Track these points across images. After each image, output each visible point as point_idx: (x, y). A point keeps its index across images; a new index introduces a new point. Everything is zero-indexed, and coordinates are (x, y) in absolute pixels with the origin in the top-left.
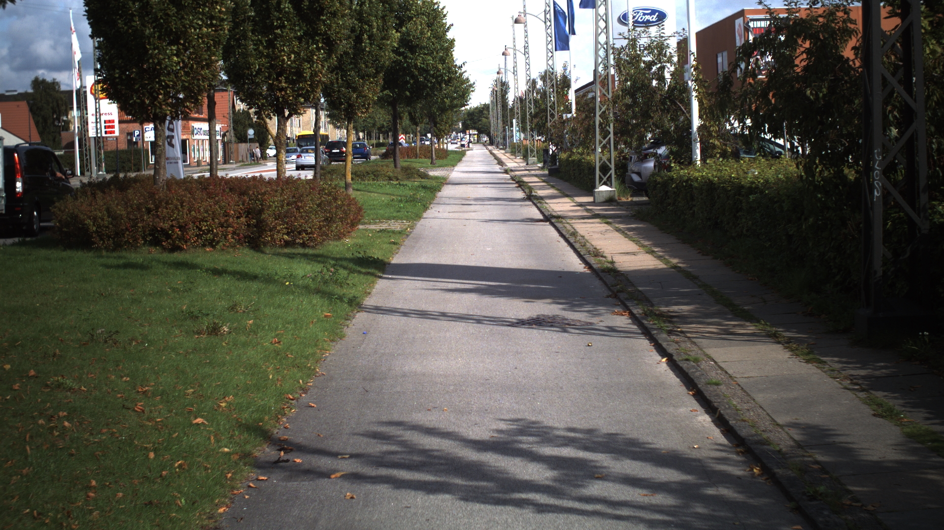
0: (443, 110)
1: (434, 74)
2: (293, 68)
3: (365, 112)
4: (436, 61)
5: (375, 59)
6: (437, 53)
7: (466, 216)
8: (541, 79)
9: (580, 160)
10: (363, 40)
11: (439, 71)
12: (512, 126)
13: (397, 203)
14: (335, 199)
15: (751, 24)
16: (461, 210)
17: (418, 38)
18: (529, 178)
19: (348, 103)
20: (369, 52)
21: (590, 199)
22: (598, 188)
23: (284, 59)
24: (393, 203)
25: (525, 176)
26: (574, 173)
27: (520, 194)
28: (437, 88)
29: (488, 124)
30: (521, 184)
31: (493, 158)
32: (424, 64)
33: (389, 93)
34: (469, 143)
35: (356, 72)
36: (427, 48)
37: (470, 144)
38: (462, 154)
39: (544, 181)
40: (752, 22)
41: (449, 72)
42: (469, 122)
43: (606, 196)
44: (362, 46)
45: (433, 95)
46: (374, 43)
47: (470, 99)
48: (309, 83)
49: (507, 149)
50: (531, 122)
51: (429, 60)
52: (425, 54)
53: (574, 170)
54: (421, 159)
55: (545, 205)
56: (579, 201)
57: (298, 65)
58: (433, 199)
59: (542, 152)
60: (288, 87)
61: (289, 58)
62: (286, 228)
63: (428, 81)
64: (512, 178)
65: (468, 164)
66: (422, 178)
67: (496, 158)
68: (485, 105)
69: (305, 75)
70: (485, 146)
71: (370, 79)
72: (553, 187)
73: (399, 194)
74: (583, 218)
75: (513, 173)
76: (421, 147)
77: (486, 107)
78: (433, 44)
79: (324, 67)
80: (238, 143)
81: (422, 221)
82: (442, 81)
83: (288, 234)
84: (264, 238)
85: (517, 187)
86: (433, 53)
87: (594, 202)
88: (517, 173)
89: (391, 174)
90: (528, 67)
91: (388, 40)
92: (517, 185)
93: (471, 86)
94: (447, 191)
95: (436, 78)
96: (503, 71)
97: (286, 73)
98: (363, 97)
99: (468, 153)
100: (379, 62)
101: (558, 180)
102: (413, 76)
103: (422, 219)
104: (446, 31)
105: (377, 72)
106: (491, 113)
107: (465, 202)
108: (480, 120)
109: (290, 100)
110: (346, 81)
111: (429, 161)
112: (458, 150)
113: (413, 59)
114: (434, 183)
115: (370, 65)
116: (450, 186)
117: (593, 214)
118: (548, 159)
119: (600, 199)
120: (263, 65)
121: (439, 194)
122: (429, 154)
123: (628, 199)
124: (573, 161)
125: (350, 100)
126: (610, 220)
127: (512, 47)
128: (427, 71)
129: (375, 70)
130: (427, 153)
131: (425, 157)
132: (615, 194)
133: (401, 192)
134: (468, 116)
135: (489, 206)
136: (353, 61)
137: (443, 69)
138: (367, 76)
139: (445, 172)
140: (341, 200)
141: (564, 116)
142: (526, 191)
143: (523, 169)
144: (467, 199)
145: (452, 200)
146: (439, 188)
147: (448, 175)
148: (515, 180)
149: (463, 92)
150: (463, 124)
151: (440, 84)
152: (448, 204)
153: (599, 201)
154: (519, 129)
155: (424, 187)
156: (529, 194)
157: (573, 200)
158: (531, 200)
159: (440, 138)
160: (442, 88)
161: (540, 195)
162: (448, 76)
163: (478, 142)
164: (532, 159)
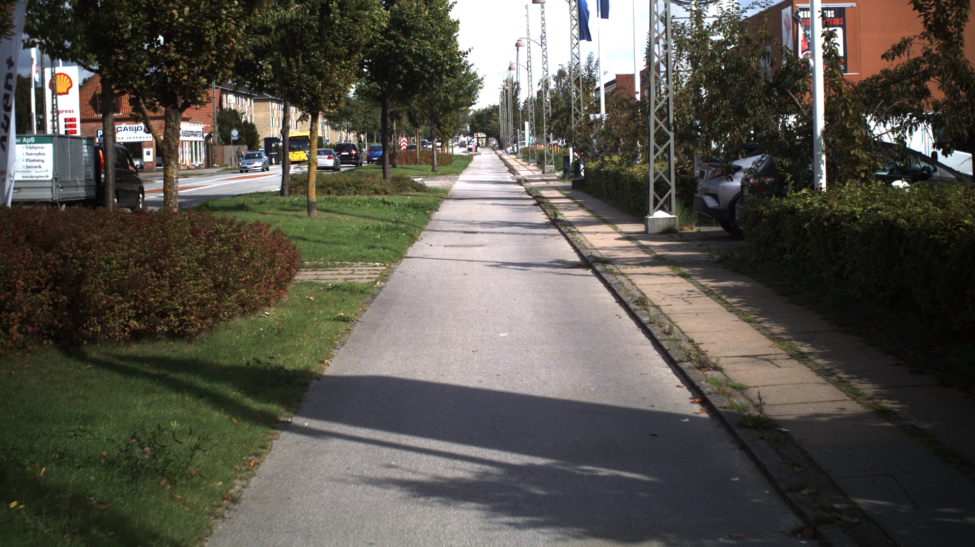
0: (446, 109)
1: (432, 62)
2: (187, 28)
3: (334, 107)
4: (435, 47)
5: (347, 35)
6: (437, 37)
7: (469, 253)
8: (554, 79)
9: (617, 172)
10: (331, 10)
11: (438, 58)
12: (524, 129)
13: (373, 233)
14: (238, 249)
15: (801, 14)
16: (462, 243)
17: (413, 18)
18: (549, 192)
19: (311, 94)
20: (340, 26)
21: (640, 228)
22: (652, 215)
23: (172, 15)
24: (366, 233)
25: (543, 188)
26: (608, 188)
27: (540, 217)
28: (436, 80)
29: (497, 127)
30: (540, 200)
31: (503, 164)
32: (420, 50)
33: (377, 86)
34: (476, 147)
35: (321, 52)
36: (424, 30)
37: (478, 149)
38: (469, 159)
39: (568, 197)
40: (802, 12)
41: (452, 60)
42: (477, 125)
43: (662, 226)
44: (330, 17)
45: (431, 89)
46: (346, 13)
47: (478, 96)
48: (215, 53)
49: (519, 154)
50: (548, 123)
51: (427, 45)
52: (422, 38)
53: (607, 184)
54: (421, 166)
55: (578, 236)
56: (625, 230)
57: (196, 24)
58: (426, 223)
59: (561, 160)
60: (181, 59)
61: (181, 14)
62: (134, 307)
63: (425, 71)
64: (528, 192)
65: (475, 171)
66: (417, 191)
67: (507, 164)
68: (494, 106)
69: (207, 39)
70: (494, 150)
71: (341, 62)
72: (581, 206)
73: (380, 217)
74: (642, 263)
75: (527, 184)
76: (421, 152)
77: (495, 109)
78: (432, 25)
79: (241, 27)
80: (225, 144)
81: (405, 264)
82: (442, 71)
83: (138, 317)
84: (87, 329)
85: (535, 205)
86: (432, 36)
87: (646, 232)
88: (533, 184)
89: (378, 186)
90: (545, 60)
91: (366, 10)
92: (534, 202)
93: (479, 82)
94: (447, 210)
95: (435, 67)
96: (515, 65)
97: (178, 37)
98: (331, 86)
99: (475, 158)
100: (353, 40)
101: (585, 195)
102: (407, 65)
103: (405, 260)
104: (448, 11)
105: (351, 53)
106: (500, 115)
107: (469, 228)
108: (489, 123)
109: (184, 80)
110: (309, 64)
111: (430, 167)
112: (464, 154)
113: (406, 44)
114: (431, 199)
115: (341, 43)
116: (451, 202)
117: (653, 255)
118: (569, 170)
119: (653, 229)
120: (140, 24)
121: (436, 215)
122: (430, 160)
123: (692, 229)
124: (607, 172)
125: (315, 90)
126: (685, 270)
127: (526, 36)
128: (424, 58)
129: (348, 49)
130: (428, 158)
131: (427, 163)
132: (675, 223)
133: (384, 214)
134: (476, 118)
135: (501, 236)
136: (318, 37)
137: (444, 56)
138: (337, 57)
139: (447, 182)
140: (250, 250)
141: (592, 116)
142: (548, 211)
143: (539, 178)
144: (472, 223)
145: (451, 224)
146: (435, 207)
147: (451, 187)
148: (531, 195)
149: (469, 88)
150: (470, 126)
151: (440, 75)
152: (446, 231)
153: (653, 232)
154: (532, 132)
155: (415, 207)
156: (553, 217)
157: (616, 229)
158: (557, 227)
159: (444, 142)
160: (442, 80)
161: (568, 218)
162: (450, 65)
163: (486, 145)
164: (549, 167)
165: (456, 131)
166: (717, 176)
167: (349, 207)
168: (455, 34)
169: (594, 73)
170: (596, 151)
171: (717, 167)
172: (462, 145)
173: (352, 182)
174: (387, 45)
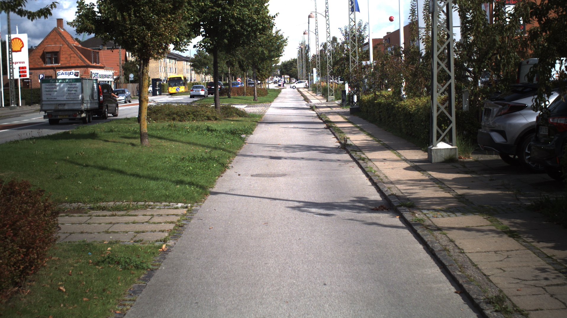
0: (263, 59)
1: (249, 23)
4: (251, 12)
6: (253, 5)
9: (388, 104)
11: (254, 20)
12: (313, 72)
16: (267, 172)
18: (334, 117)
21: (423, 156)
22: (436, 146)
24: (181, 164)
25: (329, 113)
26: (380, 115)
28: (252, 36)
29: (296, 71)
30: (329, 124)
31: (300, 95)
32: (240, 15)
34: (284, 84)
35: (150, 7)
38: (279, 91)
41: (263, 22)
42: (284, 70)
43: (445, 156)
45: (249, 43)
47: (284, 51)
49: (310, 88)
50: (331, 69)
51: (245, 11)
52: (242, 6)
53: (380, 112)
54: (246, 96)
56: (408, 157)
59: (340, 92)
63: (244, 30)
65: (282, 100)
66: (240, 116)
67: (303, 95)
68: (294, 59)
73: (202, 143)
75: (318, 110)
76: (247, 87)
77: (295, 61)
80: (126, 83)
82: (257, 29)
87: (429, 160)
88: (321, 110)
90: (328, 26)
92: (324, 126)
93: (284, 41)
94: (259, 134)
95: (252, 27)
96: (307, 32)
102: (231, 26)
106: (298, 64)
108: (291, 69)
110: (140, 17)
111: (252, 97)
112: (276, 88)
113: (230, 10)
116: (263, 125)
118: (346, 100)
119: (436, 159)
121: (250, 139)
122: (253, 93)
123: (469, 158)
127: (315, 12)
128: (243, 21)
130: (252, 91)
131: (251, 95)
132: (456, 152)
134: (284, 66)
137: (258, 19)
139: (263, 108)
141: (364, 63)
142: (337, 135)
143: (325, 105)
144: (277, 147)
145: (261, 148)
146: (249, 131)
147: (265, 112)
148: (321, 119)
149: (278, 46)
150: (280, 71)
151: (255, 32)
152: (255, 156)
153: (436, 161)
154: (319, 74)
155: (233, 133)
156: (343, 142)
157: (399, 155)
158: (348, 152)
159: (262, 80)
160: (257, 36)
161: (355, 142)
162: (262, 25)
163: (290, 83)
164: (331, 98)
165: (271, 73)
166: (504, 114)
167: (180, 135)
168: (266, 4)
169: (362, 34)
170: (367, 87)
171: (504, 105)
172: (275, 82)
173: (190, 111)
174: (216, 11)
